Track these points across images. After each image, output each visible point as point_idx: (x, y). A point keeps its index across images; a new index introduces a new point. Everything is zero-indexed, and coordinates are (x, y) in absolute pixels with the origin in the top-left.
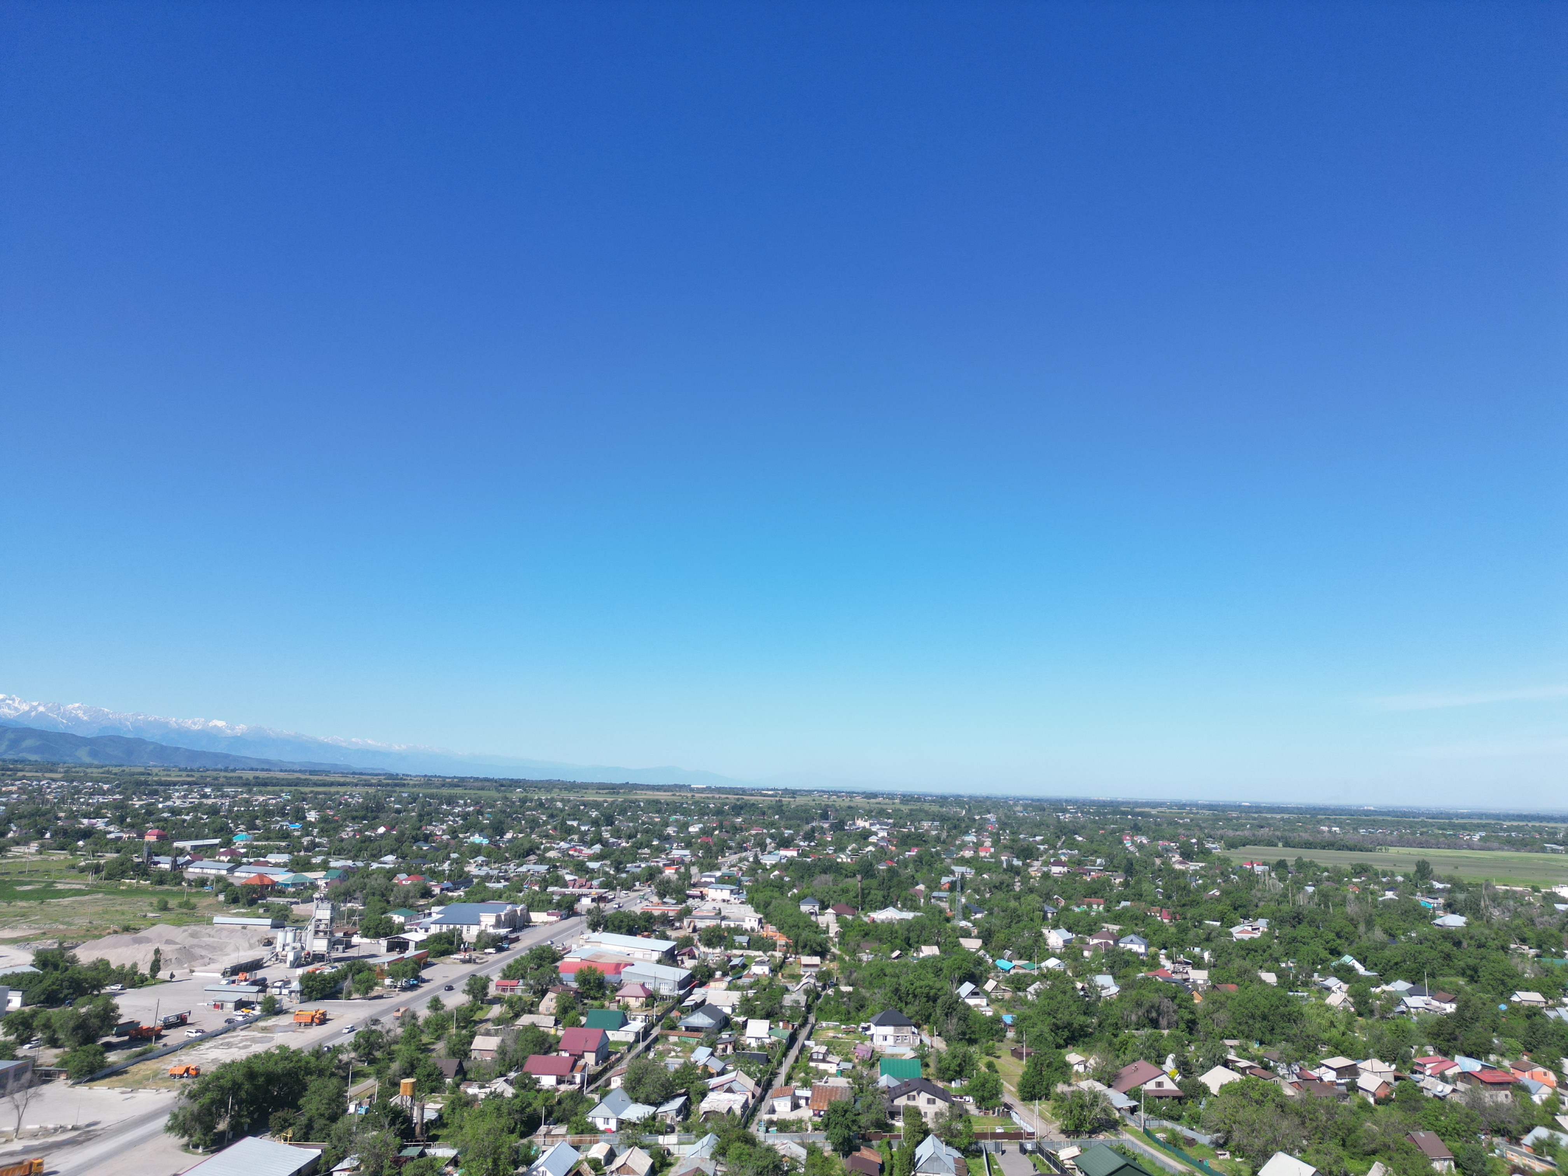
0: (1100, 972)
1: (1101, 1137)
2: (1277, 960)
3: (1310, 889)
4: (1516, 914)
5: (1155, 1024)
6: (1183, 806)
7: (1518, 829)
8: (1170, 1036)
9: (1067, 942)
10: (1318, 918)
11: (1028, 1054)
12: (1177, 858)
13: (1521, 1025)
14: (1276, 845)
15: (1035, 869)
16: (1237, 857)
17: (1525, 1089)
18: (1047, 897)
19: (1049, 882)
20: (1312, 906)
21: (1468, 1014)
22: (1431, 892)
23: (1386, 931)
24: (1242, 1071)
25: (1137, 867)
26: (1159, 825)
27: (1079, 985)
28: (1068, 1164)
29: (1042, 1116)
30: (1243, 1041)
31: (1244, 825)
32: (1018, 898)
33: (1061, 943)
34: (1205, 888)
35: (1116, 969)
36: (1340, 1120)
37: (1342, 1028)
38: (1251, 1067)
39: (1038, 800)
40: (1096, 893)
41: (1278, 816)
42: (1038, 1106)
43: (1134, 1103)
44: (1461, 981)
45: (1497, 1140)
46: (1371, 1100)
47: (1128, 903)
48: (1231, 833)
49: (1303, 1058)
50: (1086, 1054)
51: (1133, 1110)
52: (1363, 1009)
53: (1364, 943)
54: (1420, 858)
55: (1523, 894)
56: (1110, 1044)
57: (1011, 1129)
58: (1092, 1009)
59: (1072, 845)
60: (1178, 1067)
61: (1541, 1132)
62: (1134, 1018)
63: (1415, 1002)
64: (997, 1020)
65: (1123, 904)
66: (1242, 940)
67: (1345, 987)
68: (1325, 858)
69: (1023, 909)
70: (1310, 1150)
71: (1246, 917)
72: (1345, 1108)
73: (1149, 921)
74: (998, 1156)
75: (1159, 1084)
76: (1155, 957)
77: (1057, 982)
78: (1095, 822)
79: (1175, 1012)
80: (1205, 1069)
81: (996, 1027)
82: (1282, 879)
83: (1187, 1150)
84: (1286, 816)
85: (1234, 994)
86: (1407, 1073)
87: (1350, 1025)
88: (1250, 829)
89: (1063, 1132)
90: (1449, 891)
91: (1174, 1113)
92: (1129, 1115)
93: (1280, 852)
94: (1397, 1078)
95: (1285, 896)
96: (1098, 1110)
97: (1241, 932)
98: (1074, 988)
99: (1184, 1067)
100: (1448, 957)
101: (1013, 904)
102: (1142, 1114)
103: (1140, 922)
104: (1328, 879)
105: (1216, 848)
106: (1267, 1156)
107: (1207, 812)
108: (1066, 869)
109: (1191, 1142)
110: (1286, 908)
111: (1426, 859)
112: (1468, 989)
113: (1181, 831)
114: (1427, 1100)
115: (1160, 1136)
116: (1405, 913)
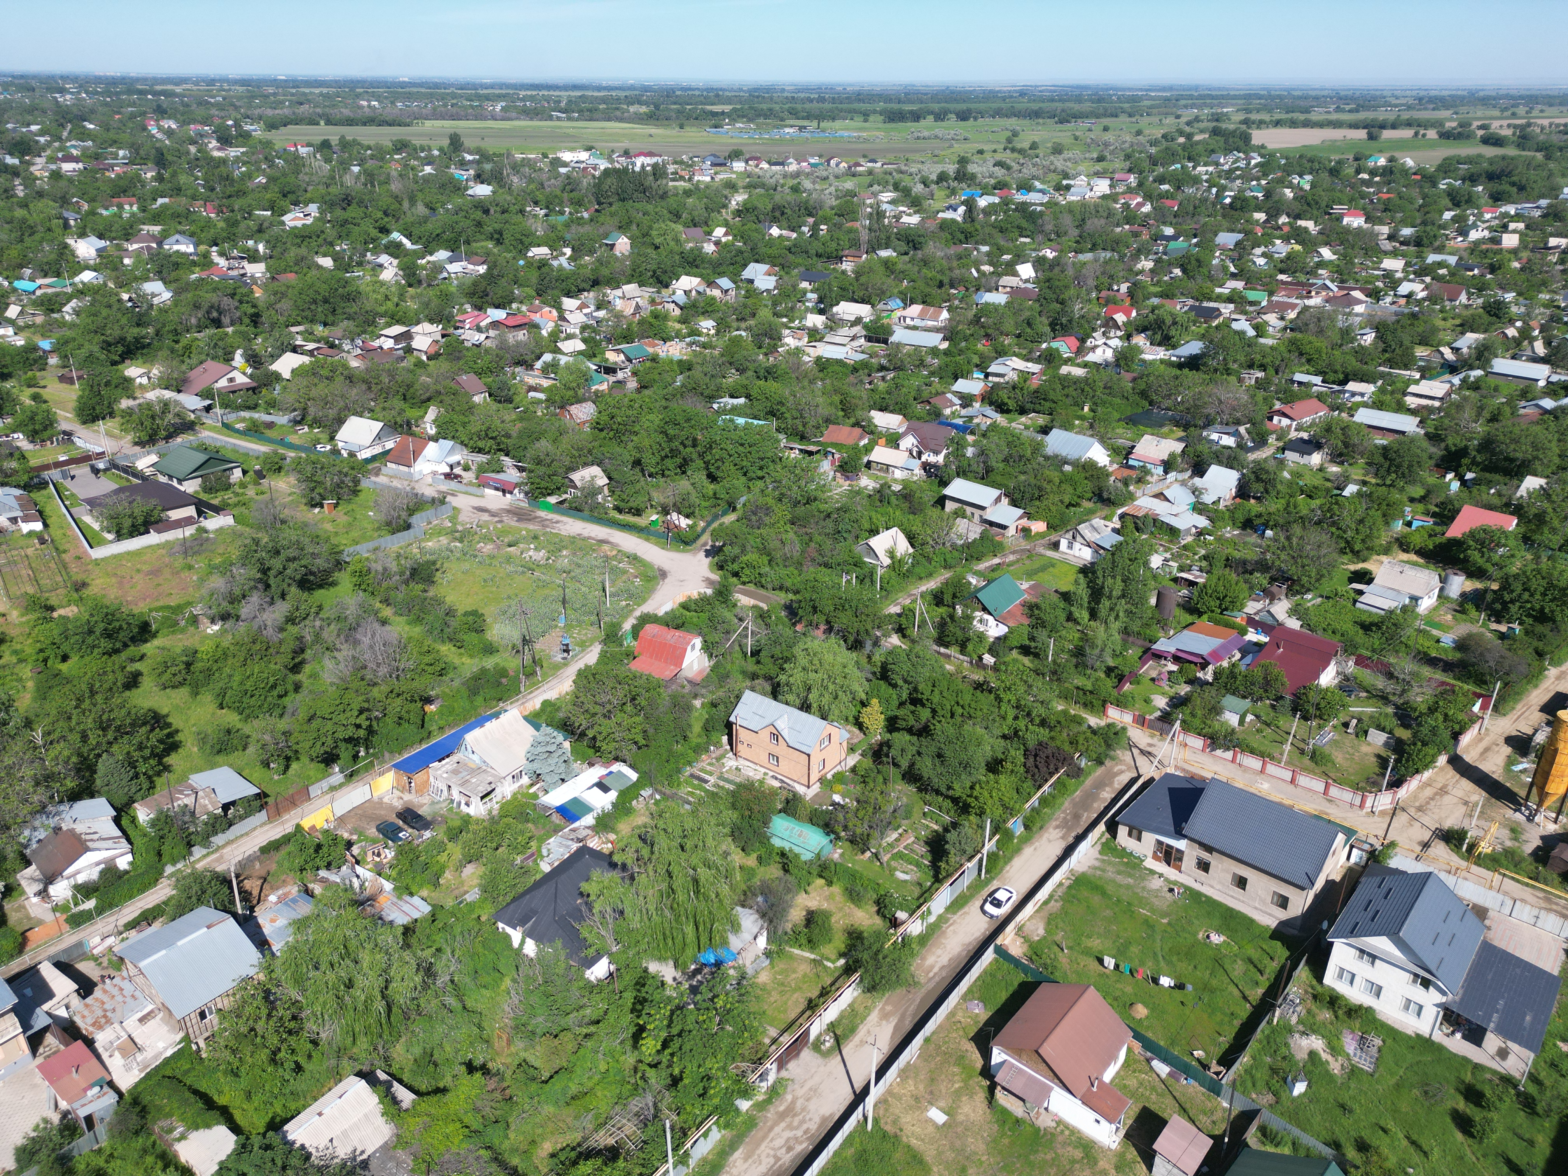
0: (147, 279)
1: (179, 440)
2: (332, 244)
3: (356, 169)
4: (531, 180)
5: (217, 323)
6: (211, 82)
7: (532, 98)
8: (234, 332)
9: (100, 251)
10: (366, 198)
11: (80, 378)
12: (214, 143)
13: (534, 276)
14: (318, 124)
15: (39, 167)
16: (281, 139)
17: (536, 326)
18: (64, 201)
19: (63, 183)
20: (359, 186)
21: (495, 272)
22: (463, 165)
23: (427, 206)
24: (311, 353)
25: (169, 158)
26: (188, 105)
27: (125, 297)
28: (148, 472)
29: (109, 434)
30: (308, 326)
31: (282, 102)
32: (24, 205)
33: (93, 253)
34: (249, 176)
35: (165, 274)
36: (400, 379)
37: (396, 299)
38: (318, 349)
39: (22, 77)
40: (125, 191)
41: (317, 91)
42: (101, 426)
43: (209, 402)
44: (490, 245)
45: (518, 369)
46: (424, 358)
47: (166, 200)
48: (269, 112)
49: (364, 332)
50: (148, 365)
51: (208, 409)
52: (412, 280)
53: (409, 218)
54: (452, 131)
55: (535, 161)
56: (172, 351)
57: (75, 454)
58: (144, 319)
59: (83, 135)
60: (247, 361)
61: (547, 357)
62: (194, 321)
63: (455, 268)
64: (32, 348)
65: (160, 201)
66: (296, 227)
67: (395, 262)
68: (368, 135)
69: (34, 219)
70: (378, 409)
71: (296, 203)
72: (404, 368)
73: (194, 217)
74: (68, 483)
75: (231, 380)
76: (206, 255)
77: (98, 297)
78: (106, 104)
79: (237, 308)
80: (274, 357)
81: (32, 356)
82: (328, 160)
83: (269, 433)
84: (325, 91)
85: (294, 283)
86: (451, 330)
87: (402, 296)
88: (290, 106)
89: (136, 444)
90: (478, 162)
91: (251, 403)
92: (204, 414)
93: (322, 132)
94: (443, 336)
95: (333, 178)
96: (170, 416)
97: (293, 219)
98: (120, 301)
99: (254, 360)
100: (479, 224)
101: (19, 213)
102: (218, 410)
103: (183, 220)
104: (372, 157)
105: (255, 130)
106: (341, 422)
107: (241, 89)
108: (80, 166)
109: (271, 425)
110: (334, 190)
111: (458, 131)
112: (495, 250)
113: (214, 112)
114: (468, 349)
115: (240, 426)
116: (443, 186)
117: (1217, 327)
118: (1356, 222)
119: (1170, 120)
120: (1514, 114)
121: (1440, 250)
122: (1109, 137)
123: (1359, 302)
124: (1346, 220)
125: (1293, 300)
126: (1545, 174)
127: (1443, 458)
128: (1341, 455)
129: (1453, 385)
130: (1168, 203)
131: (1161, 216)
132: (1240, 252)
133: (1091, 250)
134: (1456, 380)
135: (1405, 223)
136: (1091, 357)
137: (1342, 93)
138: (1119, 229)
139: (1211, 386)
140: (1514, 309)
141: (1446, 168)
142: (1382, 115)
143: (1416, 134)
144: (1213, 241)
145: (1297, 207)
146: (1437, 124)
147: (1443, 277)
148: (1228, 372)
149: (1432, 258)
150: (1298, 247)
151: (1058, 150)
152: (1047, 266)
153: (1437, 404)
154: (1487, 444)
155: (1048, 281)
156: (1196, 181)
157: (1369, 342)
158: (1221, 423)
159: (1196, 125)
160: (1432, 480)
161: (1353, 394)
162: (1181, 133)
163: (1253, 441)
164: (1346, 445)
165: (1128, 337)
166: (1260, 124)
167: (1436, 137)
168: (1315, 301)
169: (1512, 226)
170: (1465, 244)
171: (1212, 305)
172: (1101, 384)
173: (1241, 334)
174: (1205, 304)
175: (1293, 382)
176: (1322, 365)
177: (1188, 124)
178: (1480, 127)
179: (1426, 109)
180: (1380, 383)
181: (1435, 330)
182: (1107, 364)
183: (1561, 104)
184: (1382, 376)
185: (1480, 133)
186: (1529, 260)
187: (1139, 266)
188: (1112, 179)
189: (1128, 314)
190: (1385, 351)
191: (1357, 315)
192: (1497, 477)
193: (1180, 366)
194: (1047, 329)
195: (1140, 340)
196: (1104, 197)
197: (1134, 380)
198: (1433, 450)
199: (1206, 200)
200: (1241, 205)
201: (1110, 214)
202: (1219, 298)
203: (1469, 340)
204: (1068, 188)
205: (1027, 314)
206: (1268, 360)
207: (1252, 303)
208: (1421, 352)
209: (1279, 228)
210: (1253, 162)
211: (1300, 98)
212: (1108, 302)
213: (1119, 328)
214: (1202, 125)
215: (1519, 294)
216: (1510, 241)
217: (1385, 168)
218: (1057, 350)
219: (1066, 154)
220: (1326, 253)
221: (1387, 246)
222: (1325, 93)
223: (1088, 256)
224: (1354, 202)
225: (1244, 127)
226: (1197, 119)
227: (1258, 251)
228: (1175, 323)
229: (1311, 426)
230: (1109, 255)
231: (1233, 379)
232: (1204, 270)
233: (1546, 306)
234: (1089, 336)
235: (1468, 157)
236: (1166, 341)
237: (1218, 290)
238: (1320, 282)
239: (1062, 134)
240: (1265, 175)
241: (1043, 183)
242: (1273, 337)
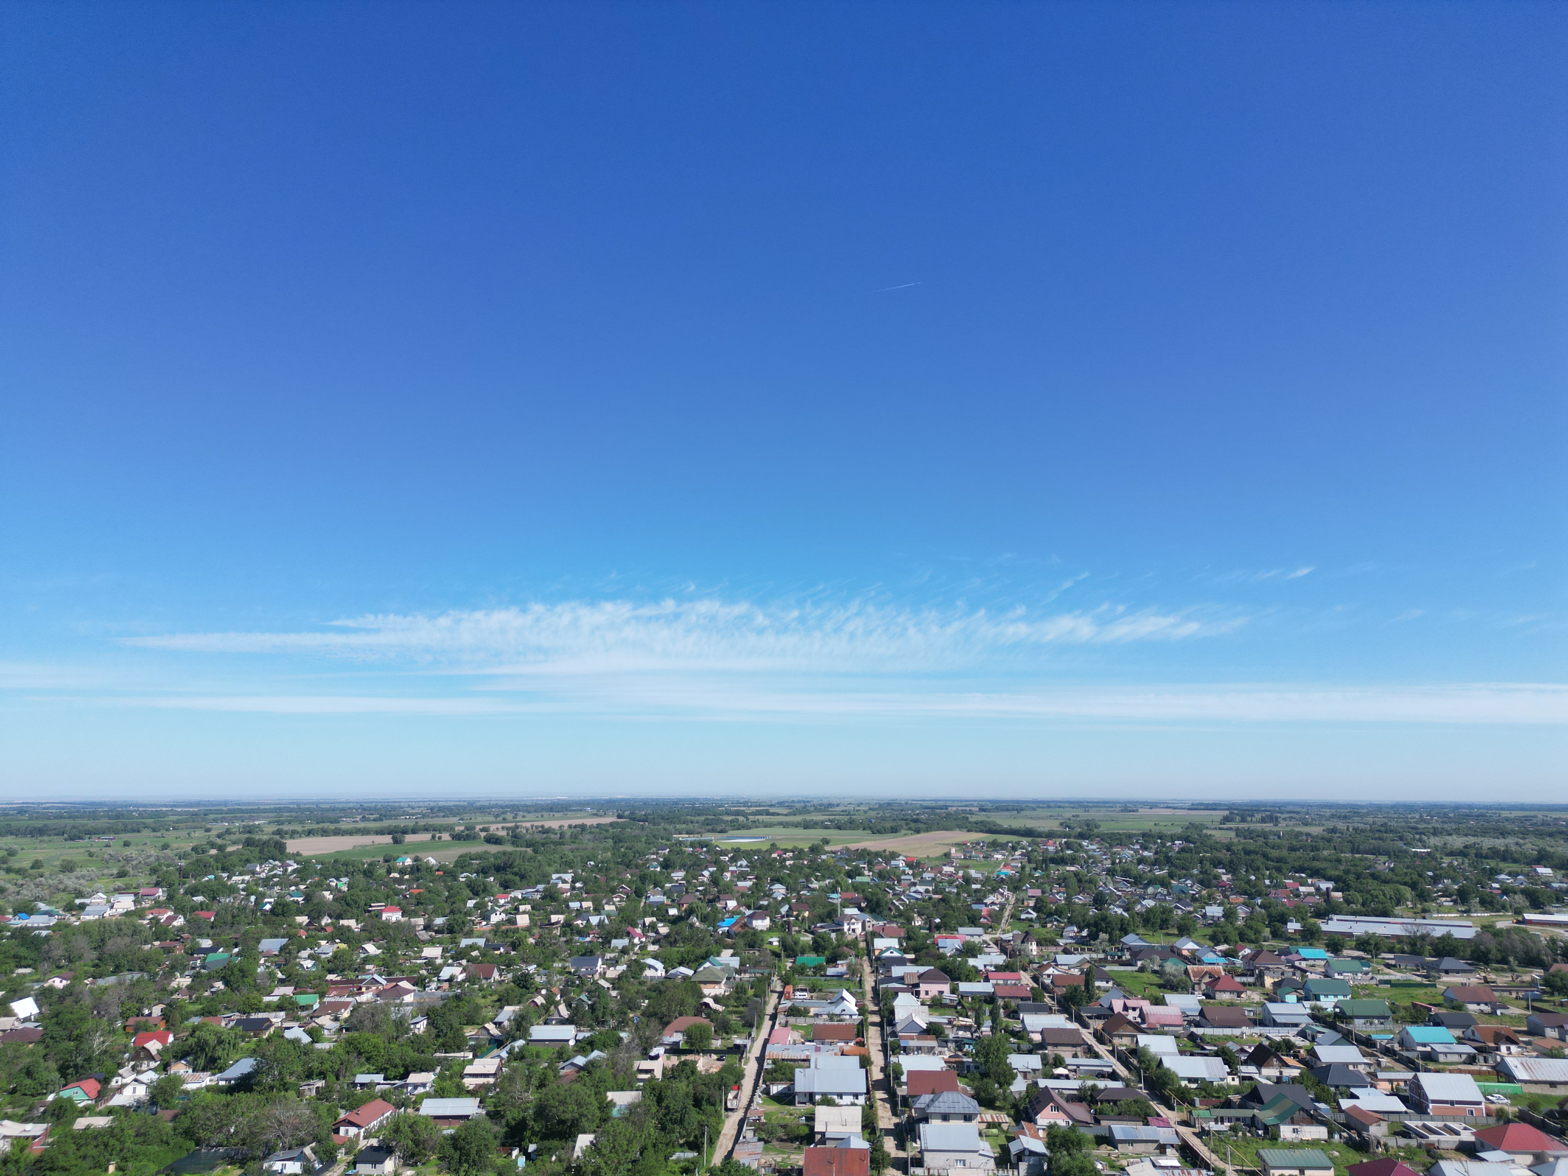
117: (267, 1040)
118: (394, 916)
119: (199, 834)
120: (504, 819)
121: (469, 934)
122: (130, 852)
123: (408, 992)
124: (385, 916)
125: (345, 999)
126: (536, 864)
127: (507, 1136)
128: (413, 1155)
129: (502, 1059)
130: (203, 914)
131: (196, 928)
132: (286, 956)
133: (114, 973)
134: (504, 1054)
135: (437, 913)
136: (117, 1100)
137: (366, 805)
138: (147, 947)
139: (268, 1107)
140: (538, 979)
141: (462, 863)
142: (402, 822)
143: (433, 837)
144: (256, 948)
145: (337, 908)
146: (449, 828)
147: (476, 958)
148: (285, 1087)
149: (464, 942)
150: (343, 946)
151: (68, 868)
152: (55, 998)
153: (491, 1080)
154: (541, 1111)
155: (57, 1016)
156: (232, 890)
157: (422, 1029)
158: (283, 1148)
159: (227, 837)
160: (500, 1161)
161: (416, 1086)
162: (213, 845)
163: (321, 1162)
164: (416, 1143)
165: (165, 1067)
166: (293, 834)
167: (450, 839)
168: (367, 997)
169: (522, 908)
170: (489, 927)
171: (261, 1015)
172: (132, 1132)
173: (295, 1042)
174: (253, 1016)
175: (355, 1085)
176: (381, 1061)
177: (219, 836)
178: (482, 830)
179: (437, 816)
180: (438, 1069)
181: (478, 1008)
182: (139, 1105)
183: (536, 811)
184: (439, 1061)
185: (483, 834)
186: (541, 936)
187: (174, 984)
188: (136, 894)
189: (163, 1039)
190: (438, 1036)
191: (408, 1005)
192: (555, 1143)
193: (230, 1090)
194: (56, 1075)
195: (180, 1069)
196: (128, 914)
197: (175, 1118)
198: (497, 1128)
199: (245, 908)
200: (282, 910)
201: (136, 931)
202: (268, 1008)
203: (508, 1012)
204: (82, 907)
205: (27, 1061)
206: (326, 1066)
207: (304, 1008)
208: (470, 1032)
209: (323, 929)
210: (290, 869)
211: (327, 810)
212: (137, 1029)
213: (153, 1058)
214: (233, 837)
215: (539, 965)
216: (523, 920)
217: (412, 867)
218: (70, 1100)
219: (78, 872)
220: (371, 948)
221: (424, 935)
222: (351, 805)
223: (111, 980)
224: (391, 898)
225: (277, 837)
226: (228, 832)
227: (304, 954)
228: (220, 1042)
229: (379, 1130)
230: (136, 976)
231: (291, 1094)
232: (250, 980)
233: (560, 973)
234: (114, 1074)
235: (477, 854)
236: (212, 1064)
237: (266, 999)
238: (368, 977)
239: (74, 851)
240: (303, 880)
241: (49, 903)
242: (329, 1041)
